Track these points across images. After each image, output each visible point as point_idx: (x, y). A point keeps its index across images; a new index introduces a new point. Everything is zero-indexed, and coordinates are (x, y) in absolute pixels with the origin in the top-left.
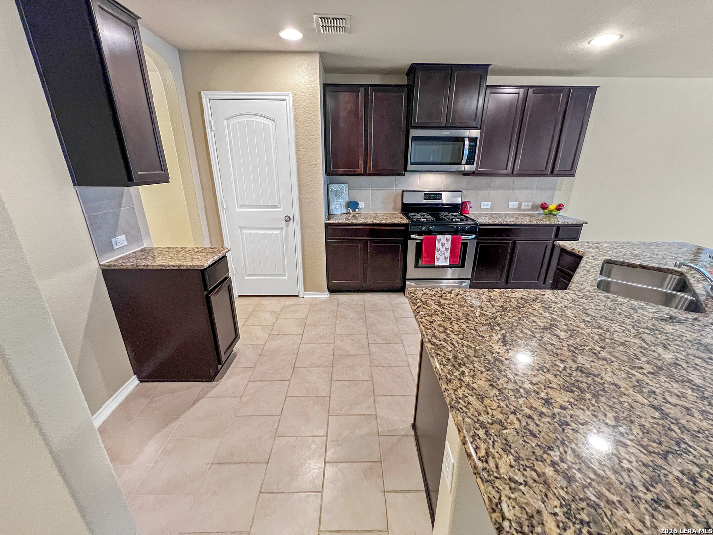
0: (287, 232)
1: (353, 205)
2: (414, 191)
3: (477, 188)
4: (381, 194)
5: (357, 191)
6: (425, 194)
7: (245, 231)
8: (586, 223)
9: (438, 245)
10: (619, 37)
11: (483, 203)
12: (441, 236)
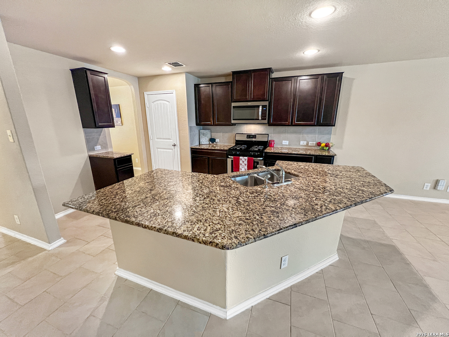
0: (174, 151)
1: (212, 140)
2: (242, 134)
3: (280, 133)
4: (227, 135)
5: (215, 133)
6: (247, 135)
7: (159, 150)
8: (335, 155)
9: (241, 162)
10: (318, 51)
11: (283, 141)
12: (242, 157)
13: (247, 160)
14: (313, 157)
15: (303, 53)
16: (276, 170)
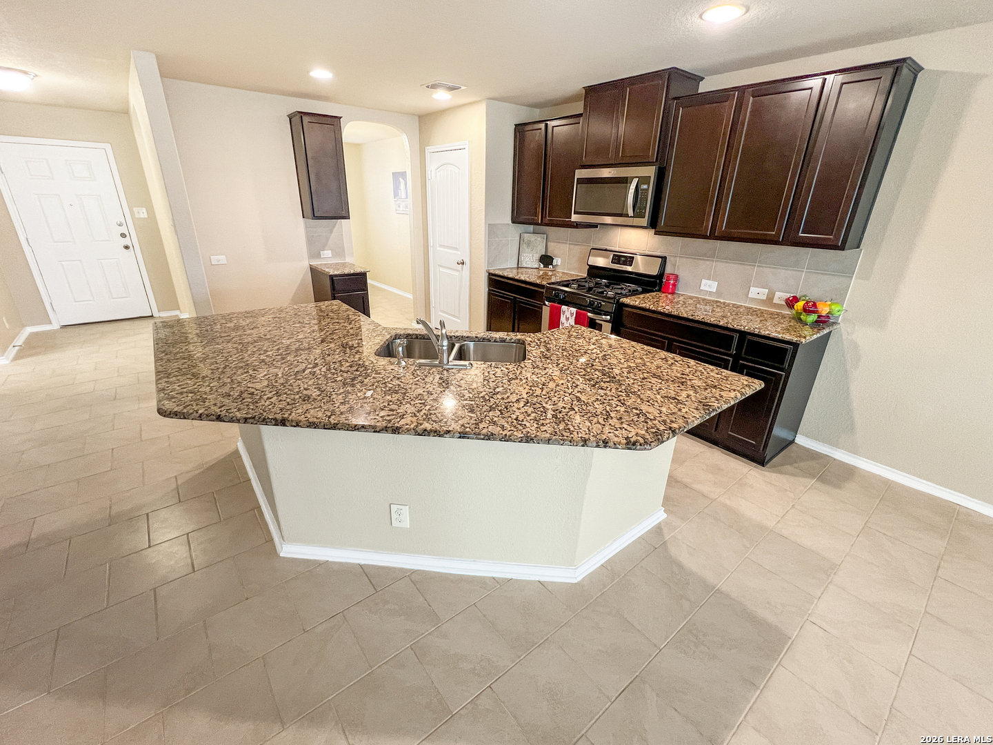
0: (462, 275)
1: (546, 260)
2: (605, 250)
3: (697, 256)
4: (578, 251)
5: (556, 244)
6: (613, 256)
7: (441, 269)
9: (563, 318)
10: (744, 10)
11: (704, 281)
12: (566, 307)
13: (574, 316)
14: (736, 336)
15: (701, 16)
16: (521, 341)
